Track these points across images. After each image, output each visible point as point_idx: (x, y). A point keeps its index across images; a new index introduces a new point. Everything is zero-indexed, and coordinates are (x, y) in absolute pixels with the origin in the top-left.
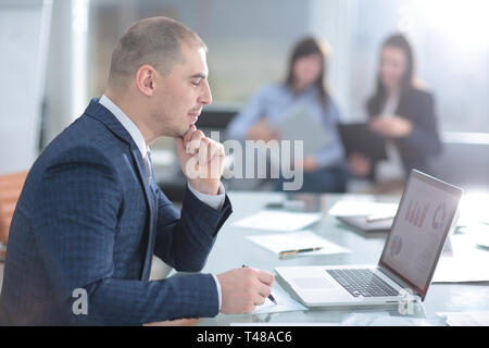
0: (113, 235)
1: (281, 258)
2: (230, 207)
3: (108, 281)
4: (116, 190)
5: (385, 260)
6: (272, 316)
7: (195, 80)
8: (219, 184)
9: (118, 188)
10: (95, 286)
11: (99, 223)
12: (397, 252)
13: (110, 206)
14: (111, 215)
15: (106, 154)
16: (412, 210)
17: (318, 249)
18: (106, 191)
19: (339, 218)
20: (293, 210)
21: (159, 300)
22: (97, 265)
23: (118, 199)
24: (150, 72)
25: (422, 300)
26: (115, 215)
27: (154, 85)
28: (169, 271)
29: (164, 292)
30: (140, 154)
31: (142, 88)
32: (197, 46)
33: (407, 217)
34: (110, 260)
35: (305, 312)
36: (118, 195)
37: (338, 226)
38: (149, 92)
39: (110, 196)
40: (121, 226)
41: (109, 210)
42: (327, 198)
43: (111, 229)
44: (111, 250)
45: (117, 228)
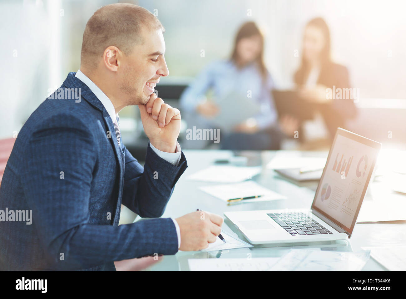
0: (89, 189)
1: (229, 205)
2: (186, 163)
3: (84, 227)
4: (92, 151)
5: (316, 205)
6: (223, 253)
7: (154, 57)
8: (176, 143)
9: (94, 149)
10: (73, 231)
11: (79, 179)
12: (327, 198)
13: (87, 164)
14: (87, 172)
15: (84, 121)
16: (338, 162)
17: (259, 196)
18: (84, 152)
19: (276, 171)
20: (238, 165)
21: (128, 241)
22: (75, 214)
23: (93, 158)
24: (115, 52)
25: (349, 237)
26: (90, 171)
27: (119, 63)
28: (135, 218)
29: (131, 235)
30: (110, 120)
31: (109, 66)
32: (155, 28)
33: (334, 169)
34: (86, 209)
35: (251, 249)
36: (93, 155)
37: (276, 178)
38: (115, 68)
39: (87, 156)
40: (96, 181)
41: (86, 168)
42: (267, 155)
43: (88, 184)
44: (87, 201)
45: (93, 183)
